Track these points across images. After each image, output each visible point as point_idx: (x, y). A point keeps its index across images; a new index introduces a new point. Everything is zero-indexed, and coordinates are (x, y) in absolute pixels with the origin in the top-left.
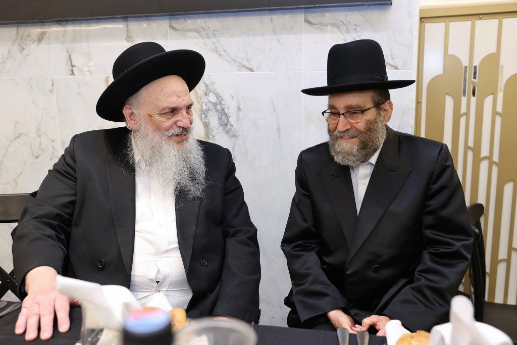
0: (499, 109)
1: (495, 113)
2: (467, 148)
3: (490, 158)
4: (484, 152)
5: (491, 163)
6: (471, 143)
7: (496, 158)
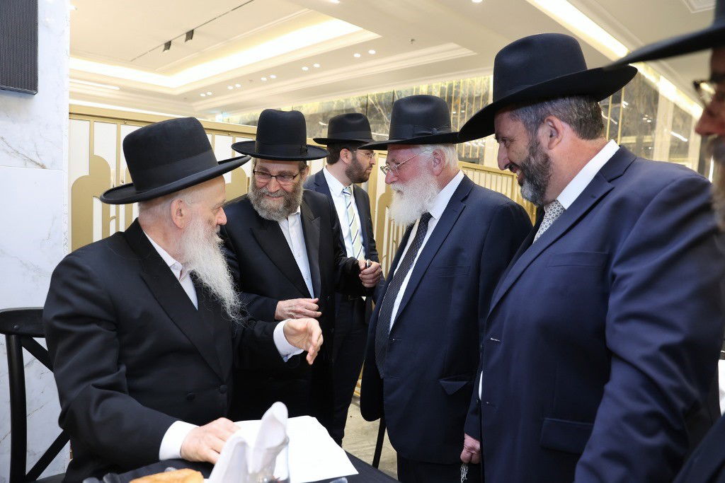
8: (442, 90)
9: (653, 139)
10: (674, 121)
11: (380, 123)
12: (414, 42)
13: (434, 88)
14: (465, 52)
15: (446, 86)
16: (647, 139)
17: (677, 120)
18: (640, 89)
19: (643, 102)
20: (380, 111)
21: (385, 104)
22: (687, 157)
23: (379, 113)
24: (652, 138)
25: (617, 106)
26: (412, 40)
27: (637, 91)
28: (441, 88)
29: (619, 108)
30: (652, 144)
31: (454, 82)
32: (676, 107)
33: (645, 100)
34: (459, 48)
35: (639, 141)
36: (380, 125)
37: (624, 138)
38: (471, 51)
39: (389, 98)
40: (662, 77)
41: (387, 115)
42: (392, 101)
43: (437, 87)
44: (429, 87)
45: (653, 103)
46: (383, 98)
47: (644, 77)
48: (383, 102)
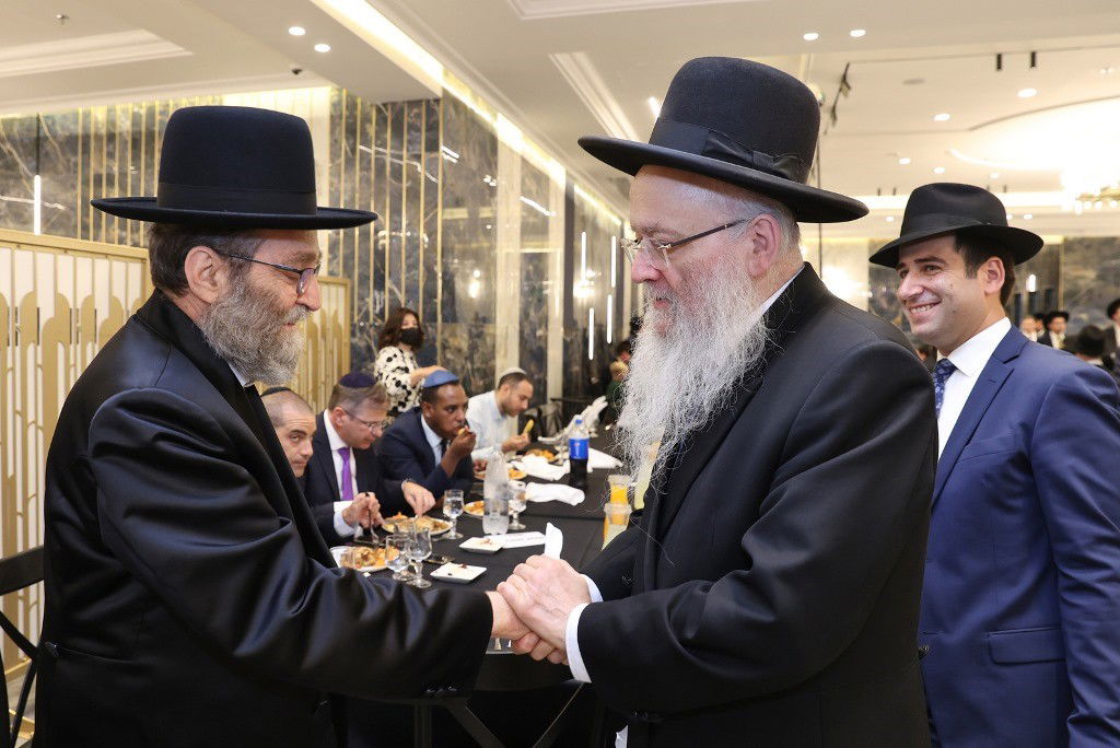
0: (40, 362)
1: (37, 366)
2: (15, 412)
3: (35, 422)
4: (31, 418)
5: (37, 428)
6: (19, 408)
7: (40, 423)
8: (136, 119)
9: (495, 212)
10: (523, 183)
11: (11, 177)
12: (66, 20)
13: (119, 113)
14: (168, 50)
15: (143, 112)
16: (485, 213)
17: (527, 180)
18: (468, 131)
19: (474, 150)
20: (10, 153)
21: (22, 140)
22: (547, 240)
23: (9, 157)
24: (492, 211)
25: (433, 155)
26: (63, 17)
27: (463, 133)
28: (133, 113)
29: (437, 159)
30: (493, 221)
31: (157, 103)
32: (524, 161)
33: (477, 148)
34: (157, 41)
35: (473, 215)
36: (11, 182)
37: (448, 211)
38: (181, 49)
39: (29, 130)
40: (500, 115)
41: (27, 162)
42: (34, 135)
43: (125, 111)
44: (109, 111)
45: (489, 152)
46: (15, 130)
47: (472, 110)
48: (17, 137)
